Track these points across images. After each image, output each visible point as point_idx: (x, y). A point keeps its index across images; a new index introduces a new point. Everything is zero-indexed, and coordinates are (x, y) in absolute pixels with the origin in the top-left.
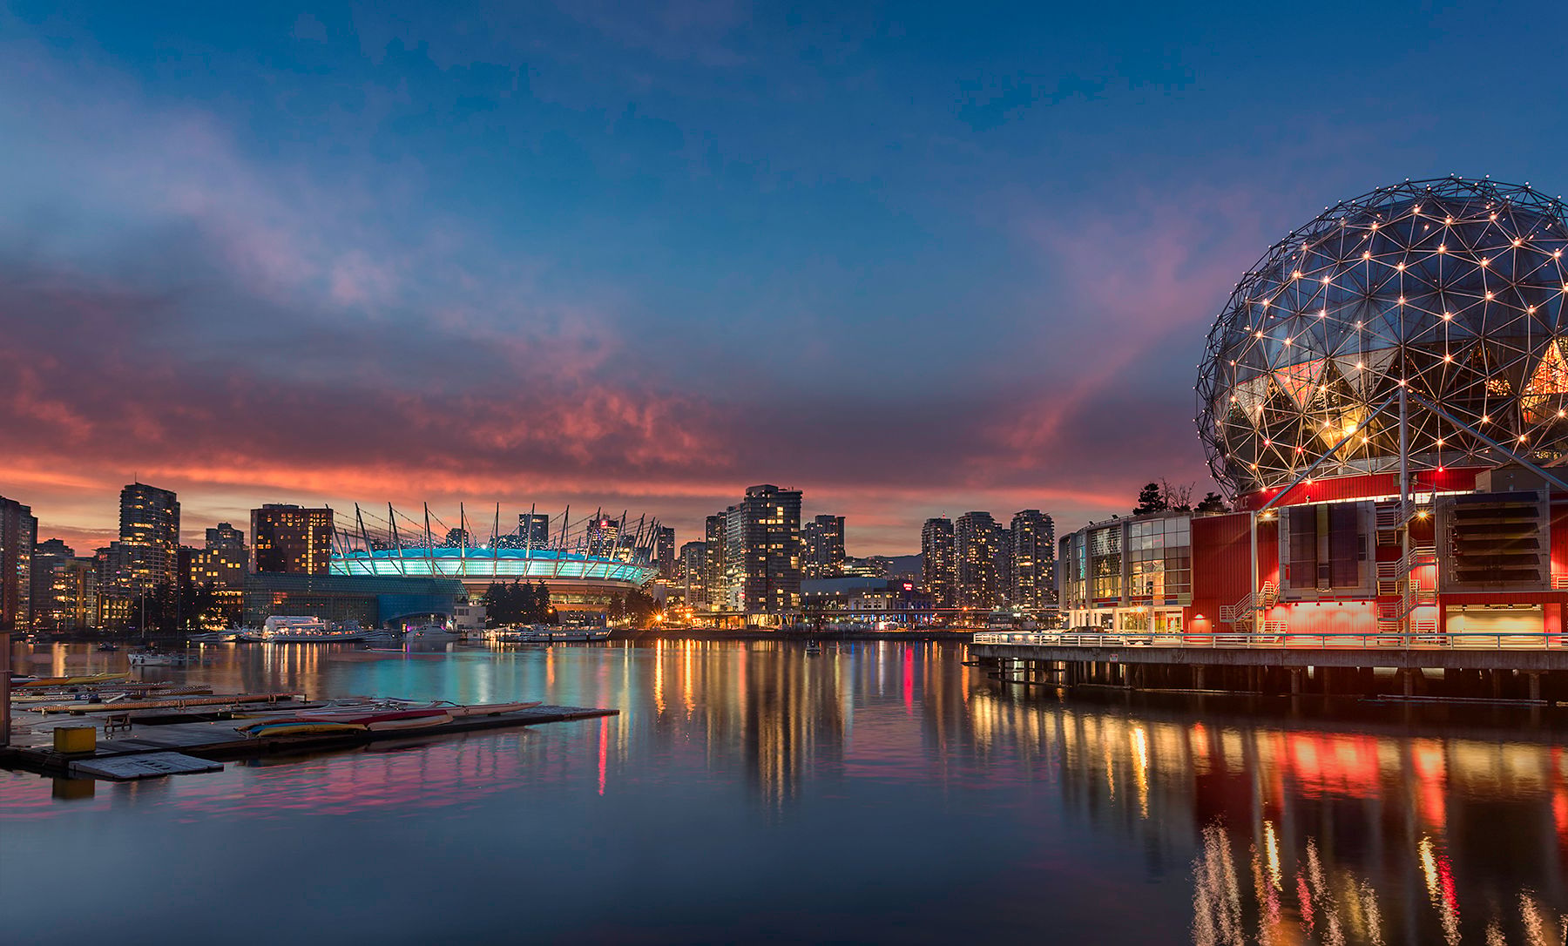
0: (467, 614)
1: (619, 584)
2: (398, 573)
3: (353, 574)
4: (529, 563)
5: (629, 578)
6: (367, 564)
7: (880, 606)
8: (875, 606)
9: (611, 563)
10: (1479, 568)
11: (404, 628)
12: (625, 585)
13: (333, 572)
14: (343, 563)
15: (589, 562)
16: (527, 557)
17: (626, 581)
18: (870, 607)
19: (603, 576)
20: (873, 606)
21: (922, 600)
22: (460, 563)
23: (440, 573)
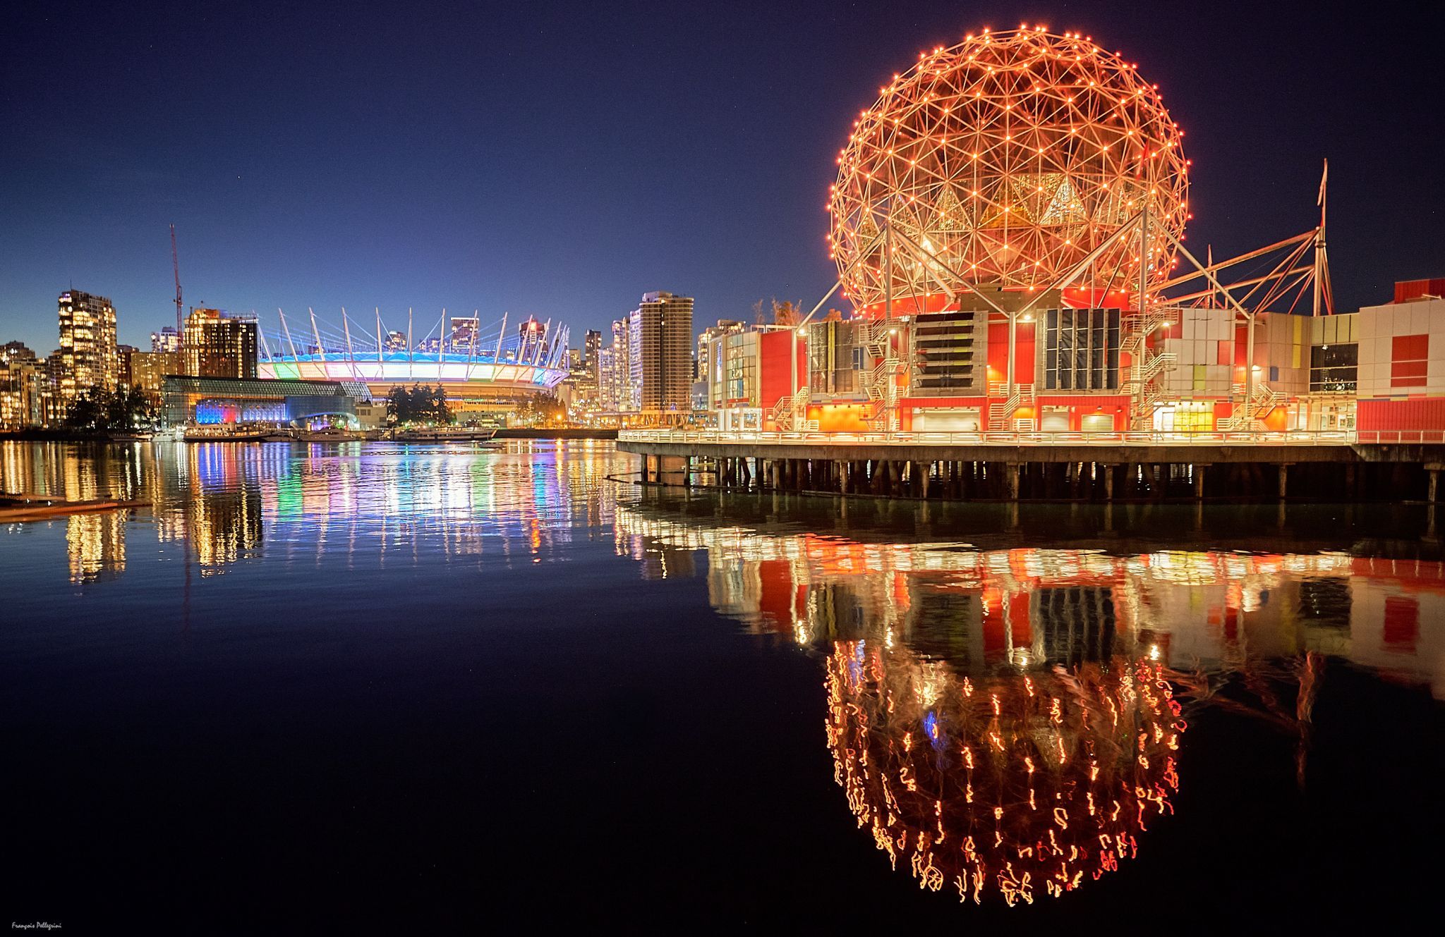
0: (369, 414)
1: (527, 386)
4: (442, 365)
5: (538, 380)
6: (294, 367)
9: (519, 366)
10: (938, 377)
11: (309, 427)
12: (533, 386)
13: (261, 374)
14: (271, 366)
15: (499, 365)
16: (440, 360)
17: (535, 383)
19: (508, 378)
22: (379, 366)
23: (360, 376)
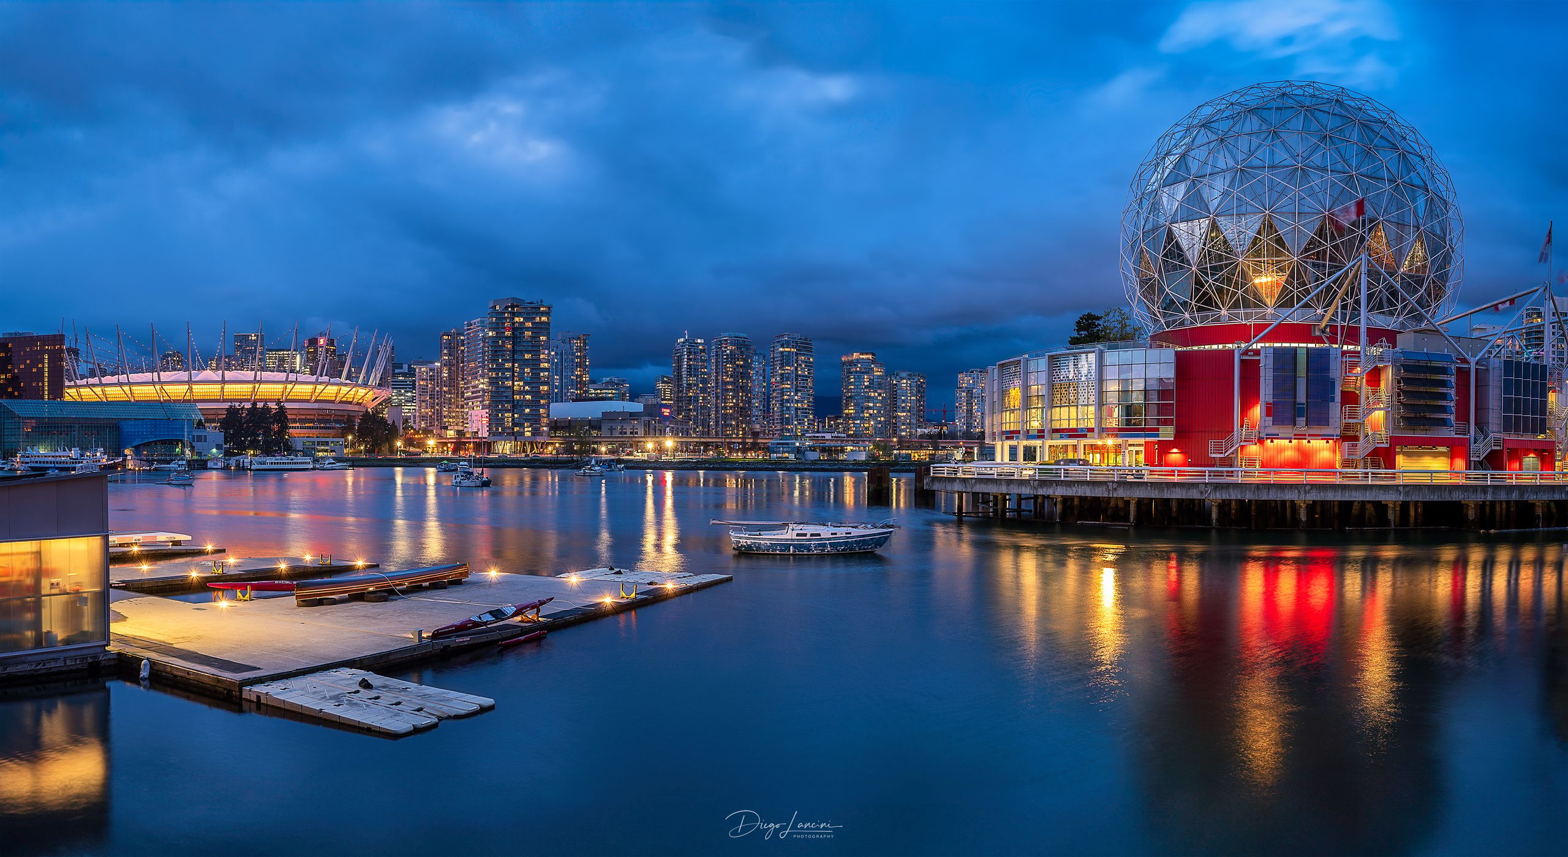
0: (206, 441)
1: (350, 407)
2: (127, 399)
3: (84, 400)
5: (361, 401)
7: (636, 433)
8: (631, 433)
12: (357, 408)
13: (67, 398)
17: (358, 403)
18: (625, 433)
19: (334, 399)
20: (628, 433)
21: (680, 427)
22: (187, 387)
23: (167, 398)
